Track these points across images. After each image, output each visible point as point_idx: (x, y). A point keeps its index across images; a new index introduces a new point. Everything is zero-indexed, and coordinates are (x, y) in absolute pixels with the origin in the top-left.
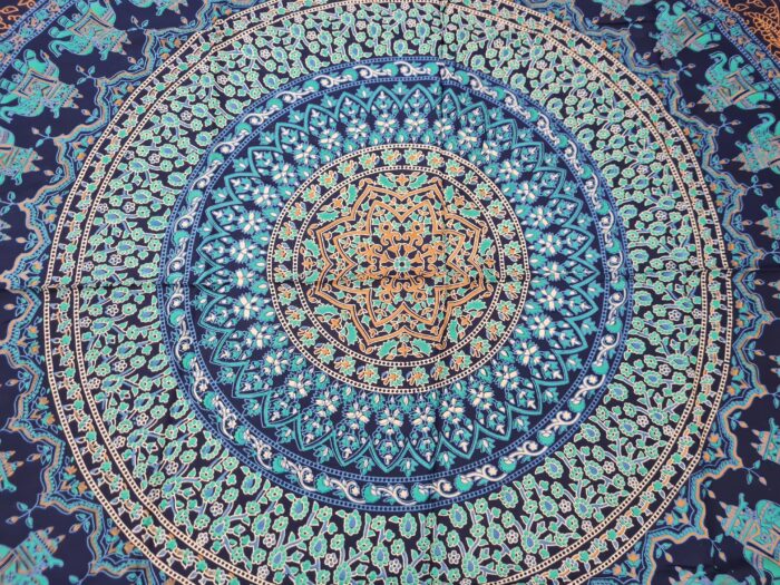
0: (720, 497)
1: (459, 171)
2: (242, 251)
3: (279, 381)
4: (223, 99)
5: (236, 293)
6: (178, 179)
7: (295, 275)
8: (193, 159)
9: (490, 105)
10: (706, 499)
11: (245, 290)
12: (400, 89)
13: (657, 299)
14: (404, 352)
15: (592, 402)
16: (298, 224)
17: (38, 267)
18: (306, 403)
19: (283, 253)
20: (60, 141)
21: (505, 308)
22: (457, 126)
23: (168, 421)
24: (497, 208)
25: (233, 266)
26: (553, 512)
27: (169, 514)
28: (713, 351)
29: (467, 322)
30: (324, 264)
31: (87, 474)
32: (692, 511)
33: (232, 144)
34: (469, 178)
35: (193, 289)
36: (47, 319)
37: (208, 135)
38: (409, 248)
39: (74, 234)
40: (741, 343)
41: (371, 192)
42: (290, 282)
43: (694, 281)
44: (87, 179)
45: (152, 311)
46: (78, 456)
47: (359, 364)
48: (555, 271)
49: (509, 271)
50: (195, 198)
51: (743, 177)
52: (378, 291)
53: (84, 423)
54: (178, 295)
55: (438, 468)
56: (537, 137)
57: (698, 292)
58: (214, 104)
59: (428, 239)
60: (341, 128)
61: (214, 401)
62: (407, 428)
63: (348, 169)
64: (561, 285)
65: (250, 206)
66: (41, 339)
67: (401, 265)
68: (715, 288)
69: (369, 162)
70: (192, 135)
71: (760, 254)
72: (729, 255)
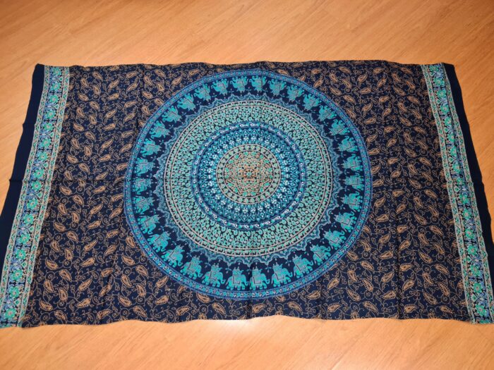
0: (324, 230)
1: (264, 151)
2: (210, 170)
3: (219, 201)
4: (205, 133)
5: (209, 180)
6: (195, 153)
7: (223, 176)
8: (198, 148)
9: (273, 134)
10: (320, 230)
11: (211, 180)
12: (250, 130)
13: (313, 183)
14: (249, 195)
15: (295, 207)
16: (224, 164)
17: (162, 173)
18: (225, 206)
19: (220, 171)
20: (166, 143)
21: (275, 185)
22: (264, 139)
23: (193, 209)
24: (273, 161)
25: (208, 174)
26: (283, 231)
27: (194, 229)
28: (326, 196)
29: (265, 188)
30: (230, 174)
31: (175, 220)
32: (317, 233)
33: (207, 144)
34: (267, 153)
35: (198, 179)
36: (165, 186)
37: (202, 142)
38: (251, 170)
39: (170, 166)
40: (333, 194)
41: (242, 156)
42: (222, 178)
43: (323, 179)
44: (173, 153)
45: (189, 184)
46: (173, 216)
47: (238, 197)
48: (287, 176)
49: (276, 176)
50: (199, 158)
51: (338, 152)
52: (243, 180)
53: (174, 209)
54: (195, 181)
55: (256, 221)
56: (285, 142)
57: (324, 181)
58: (203, 134)
59: (256, 168)
60: (235, 140)
61: (204, 205)
62: (249, 212)
63: (236, 151)
64: (289, 179)
65: (212, 159)
66: (163, 190)
67: (249, 174)
68: (328, 181)
69: (241, 148)
70: (197, 142)
71: (341, 172)
72: (333, 172)
